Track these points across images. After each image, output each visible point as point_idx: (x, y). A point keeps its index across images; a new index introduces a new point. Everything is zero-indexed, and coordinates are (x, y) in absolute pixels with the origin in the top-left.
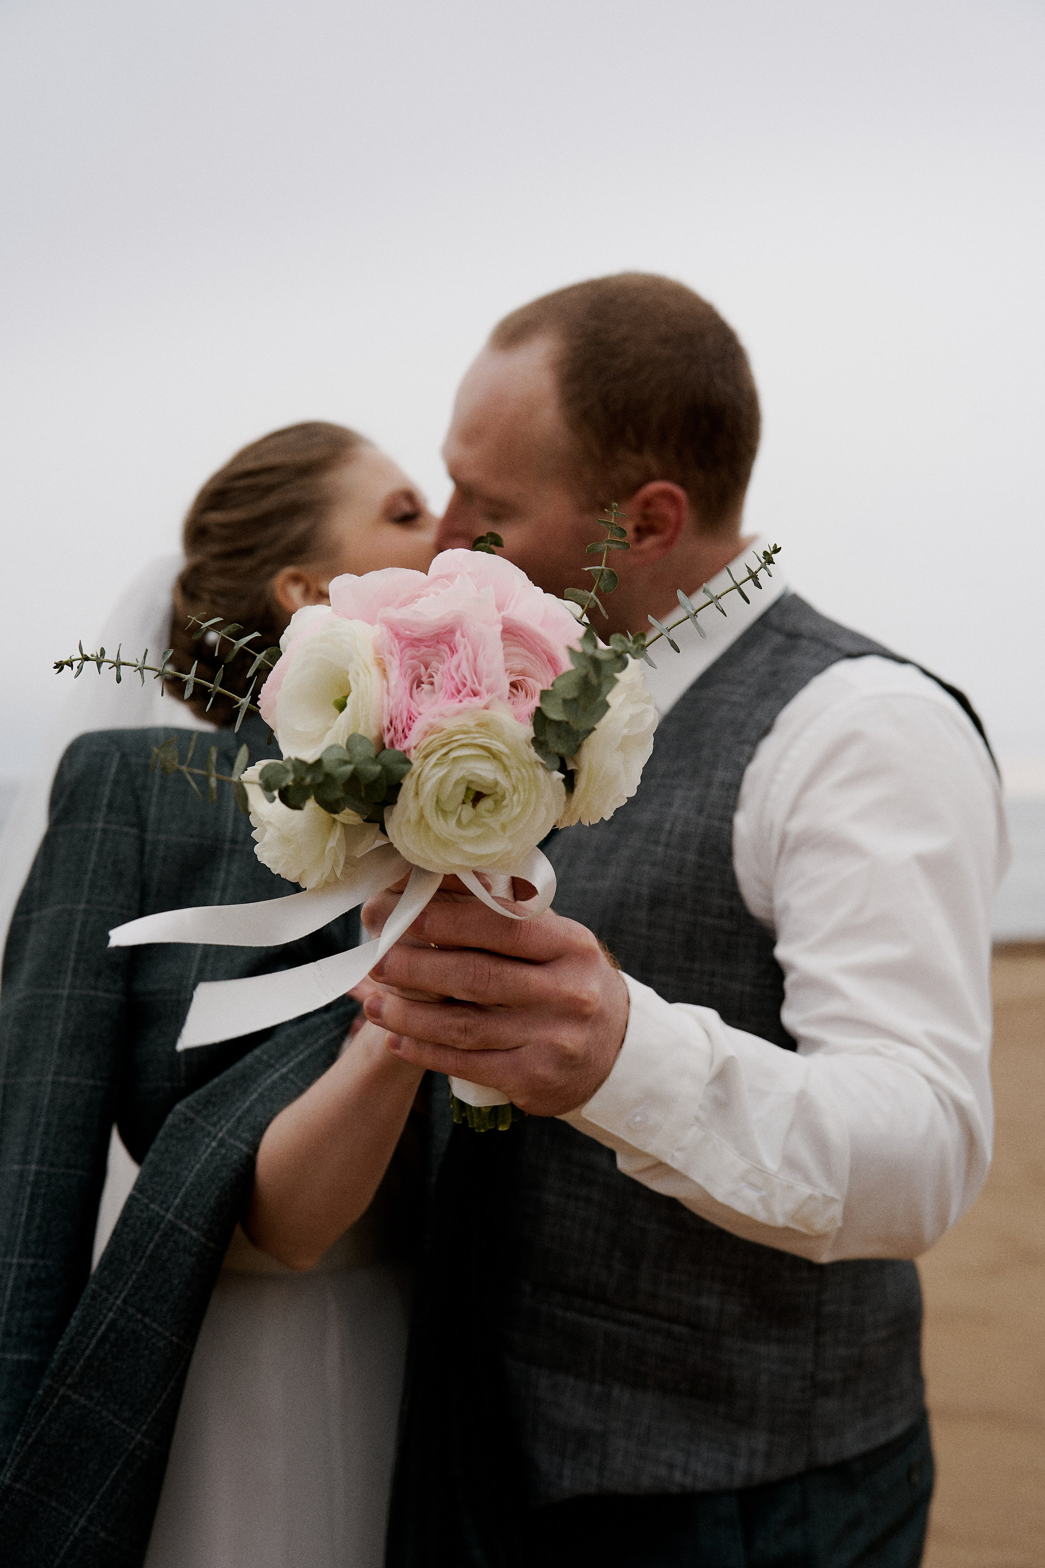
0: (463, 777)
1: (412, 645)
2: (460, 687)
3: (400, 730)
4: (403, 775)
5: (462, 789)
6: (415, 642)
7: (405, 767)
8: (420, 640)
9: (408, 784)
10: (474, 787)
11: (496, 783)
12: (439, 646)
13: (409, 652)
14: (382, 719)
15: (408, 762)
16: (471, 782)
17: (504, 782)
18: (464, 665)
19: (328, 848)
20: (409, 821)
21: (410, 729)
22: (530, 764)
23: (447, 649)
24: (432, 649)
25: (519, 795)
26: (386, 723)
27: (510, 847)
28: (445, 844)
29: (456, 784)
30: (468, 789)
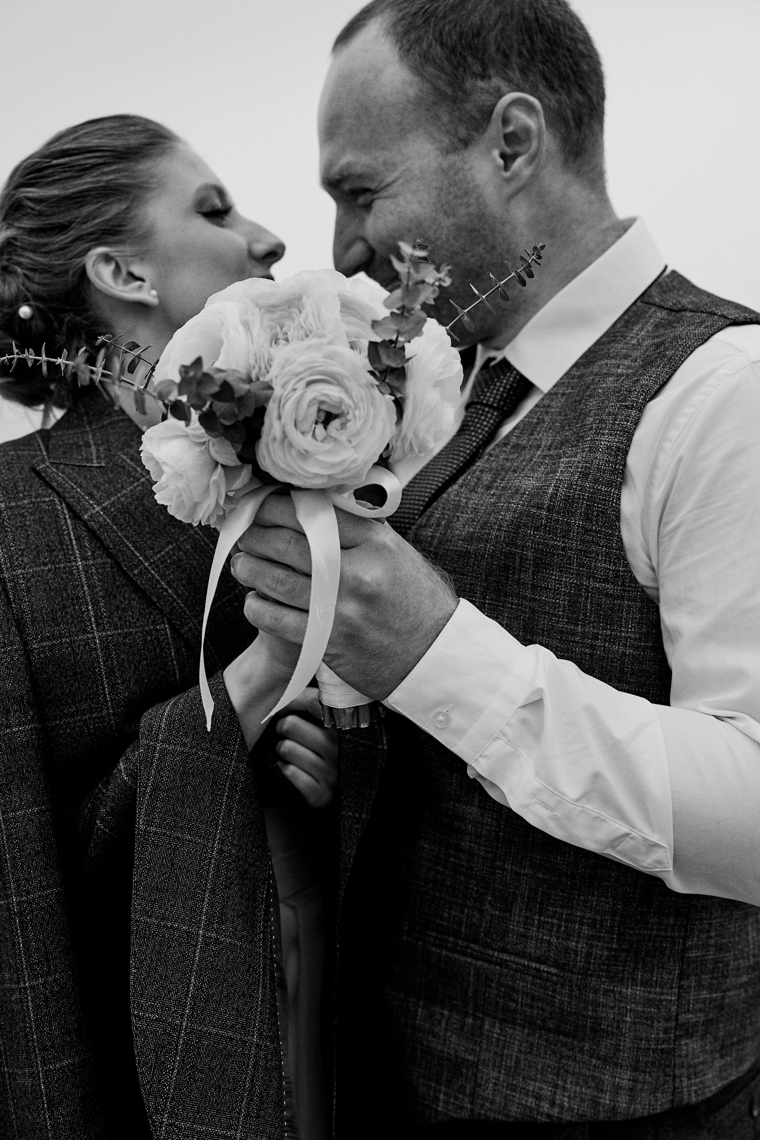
0: (314, 399)
1: (270, 311)
2: (308, 333)
3: (263, 367)
4: (268, 399)
5: (314, 409)
6: (271, 309)
7: (269, 392)
8: (274, 306)
9: (272, 407)
10: (324, 407)
11: (341, 402)
12: (291, 310)
13: (268, 316)
14: (249, 359)
15: (271, 388)
16: (322, 402)
17: (347, 400)
18: (310, 318)
19: (212, 480)
20: (275, 439)
21: (270, 366)
22: (367, 386)
23: (297, 311)
24: (285, 312)
25: (360, 411)
26: (252, 362)
27: (356, 456)
28: (305, 455)
29: (310, 405)
30: (319, 410)
